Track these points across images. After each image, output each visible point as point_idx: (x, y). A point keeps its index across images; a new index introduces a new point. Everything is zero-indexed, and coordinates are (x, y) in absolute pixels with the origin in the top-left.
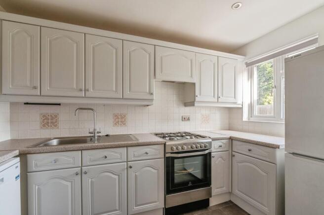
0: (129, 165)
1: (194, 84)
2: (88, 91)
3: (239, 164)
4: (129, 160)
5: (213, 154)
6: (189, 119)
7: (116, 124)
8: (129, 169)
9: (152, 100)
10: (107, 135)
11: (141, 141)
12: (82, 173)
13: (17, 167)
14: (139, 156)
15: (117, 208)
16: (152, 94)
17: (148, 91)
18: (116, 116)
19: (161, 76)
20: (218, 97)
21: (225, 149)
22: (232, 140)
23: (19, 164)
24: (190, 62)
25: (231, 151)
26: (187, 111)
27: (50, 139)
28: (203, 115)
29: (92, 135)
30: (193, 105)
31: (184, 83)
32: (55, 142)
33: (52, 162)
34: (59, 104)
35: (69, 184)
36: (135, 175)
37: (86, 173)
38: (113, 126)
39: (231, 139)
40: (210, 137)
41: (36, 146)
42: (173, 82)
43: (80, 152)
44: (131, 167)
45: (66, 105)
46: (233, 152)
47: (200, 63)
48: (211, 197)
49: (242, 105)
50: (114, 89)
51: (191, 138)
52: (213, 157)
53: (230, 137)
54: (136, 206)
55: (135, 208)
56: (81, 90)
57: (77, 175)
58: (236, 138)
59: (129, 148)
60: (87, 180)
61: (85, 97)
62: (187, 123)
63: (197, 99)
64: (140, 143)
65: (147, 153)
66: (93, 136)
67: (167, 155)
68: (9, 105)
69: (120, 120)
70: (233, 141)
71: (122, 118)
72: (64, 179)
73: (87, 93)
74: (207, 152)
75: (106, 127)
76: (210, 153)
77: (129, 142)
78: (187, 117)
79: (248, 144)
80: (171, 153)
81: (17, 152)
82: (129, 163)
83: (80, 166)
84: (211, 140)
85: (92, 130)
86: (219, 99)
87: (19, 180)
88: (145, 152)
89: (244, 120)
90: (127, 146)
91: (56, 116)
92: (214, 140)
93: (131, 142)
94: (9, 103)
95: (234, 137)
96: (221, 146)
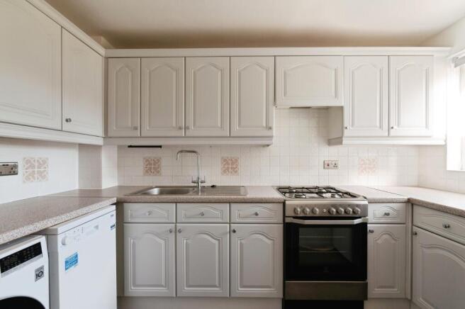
0: (232, 229)
1: (341, 108)
2: (188, 128)
3: (425, 250)
4: (232, 221)
5: (370, 227)
6: (336, 166)
7: (225, 171)
8: (232, 233)
9: (271, 137)
10: (213, 186)
11: (250, 195)
12: (177, 231)
13: (112, 216)
14: (246, 217)
15: (217, 284)
16: (270, 128)
17: (264, 125)
18: (225, 160)
19: (285, 101)
20: (390, 128)
21: (398, 221)
22: (412, 205)
23: (114, 213)
24: (333, 72)
25: (410, 224)
26: (331, 153)
27: (152, 188)
28: (363, 160)
29: (195, 185)
30: (341, 143)
31: (327, 108)
32: (156, 191)
33: (145, 214)
34: (160, 147)
35: (163, 242)
36: (241, 243)
37: (180, 231)
38: (222, 174)
39: (411, 203)
40: (365, 198)
41: (135, 194)
42: (309, 108)
43: (174, 204)
44: (234, 231)
45: (169, 147)
46: (414, 227)
47: (353, 73)
48: (366, 299)
49: (445, 141)
50: (219, 125)
51: (333, 196)
52: (372, 232)
53: (409, 199)
54: (241, 287)
55: (240, 289)
56: (180, 128)
57: (171, 232)
58: (419, 201)
59: (233, 205)
60: (182, 241)
61: (185, 137)
62: (332, 171)
63: (346, 133)
64: (248, 199)
65: (257, 214)
66: (196, 187)
67: (288, 220)
68: (116, 149)
69: (230, 166)
70: (415, 207)
71: (233, 164)
72: (158, 235)
73: (187, 131)
74: (357, 221)
75: (212, 175)
76: (364, 225)
77: (232, 197)
78: (333, 163)
79: (442, 214)
80: (294, 218)
81: (114, 200)
82: (232, 225)
83: (174, 221)
84: (366, 202)
85: (195, 179)
86: (392, 130)
87: (114, 230)
88: (253, 212)
89: (449, 168)
90: (230, 202)
91: (159, 161)
92: (372, 202)
93: (235, 197)
94: (116, 147)
95: (415, 200)
96: (387, 214)
